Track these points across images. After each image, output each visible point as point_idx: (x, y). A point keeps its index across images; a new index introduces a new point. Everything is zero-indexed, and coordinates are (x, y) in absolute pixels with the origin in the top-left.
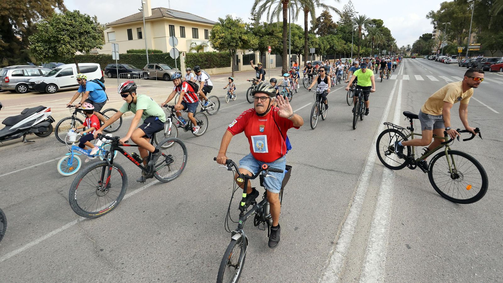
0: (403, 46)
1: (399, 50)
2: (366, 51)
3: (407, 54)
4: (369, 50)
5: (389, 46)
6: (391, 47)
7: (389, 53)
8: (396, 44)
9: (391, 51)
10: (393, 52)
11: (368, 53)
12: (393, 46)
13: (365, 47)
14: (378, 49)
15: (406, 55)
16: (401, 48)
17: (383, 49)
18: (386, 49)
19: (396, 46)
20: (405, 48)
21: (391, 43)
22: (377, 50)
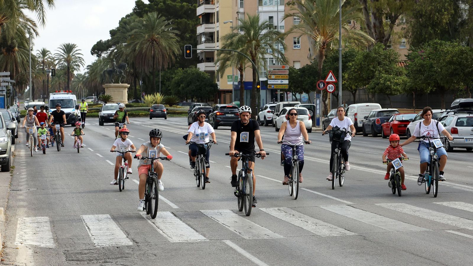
0: (44, 53)
3: (108, 93)
6: (11, 52)
15: (106, 99)
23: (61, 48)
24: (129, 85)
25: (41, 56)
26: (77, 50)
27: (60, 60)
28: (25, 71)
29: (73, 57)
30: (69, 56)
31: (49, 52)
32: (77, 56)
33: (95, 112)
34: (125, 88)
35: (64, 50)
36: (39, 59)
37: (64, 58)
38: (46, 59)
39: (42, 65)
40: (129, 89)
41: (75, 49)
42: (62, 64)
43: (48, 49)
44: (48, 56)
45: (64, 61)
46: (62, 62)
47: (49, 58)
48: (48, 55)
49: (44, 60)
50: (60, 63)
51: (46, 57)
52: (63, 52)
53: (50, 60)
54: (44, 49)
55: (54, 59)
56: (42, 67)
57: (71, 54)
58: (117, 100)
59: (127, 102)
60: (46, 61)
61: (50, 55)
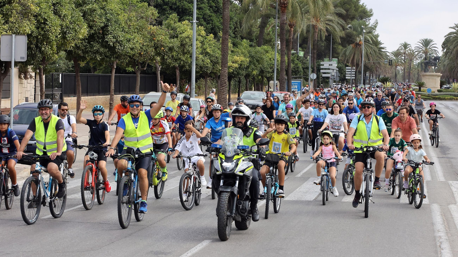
23: (421, 43)
24: (442, 75)
25: (403, 48)
26: (433, 44)
27: (420, 52)
28: (369, 61)
29: (430, 50)
30: (426, 49)
31: (409, 45)
32: (433, 49)
34: (438, 76)
35: (423, 44)
39: (404, 55)
42: (421, 55)
43: (408, 43)
44: (408, 49)
45: (423, 53)
46: (421, 54)
48: (408, 47)
49: (405, 51)
50: (419, 54)
51: (407, 50)
52: (422, 46)
53: (410, 51)
54: (405, 43)
55: (414, 51)
56: (404, 57)
57: (428, 47)
58: (431, 86)
59: (439, 88)
60: (407, 52)
61: (410, 48)
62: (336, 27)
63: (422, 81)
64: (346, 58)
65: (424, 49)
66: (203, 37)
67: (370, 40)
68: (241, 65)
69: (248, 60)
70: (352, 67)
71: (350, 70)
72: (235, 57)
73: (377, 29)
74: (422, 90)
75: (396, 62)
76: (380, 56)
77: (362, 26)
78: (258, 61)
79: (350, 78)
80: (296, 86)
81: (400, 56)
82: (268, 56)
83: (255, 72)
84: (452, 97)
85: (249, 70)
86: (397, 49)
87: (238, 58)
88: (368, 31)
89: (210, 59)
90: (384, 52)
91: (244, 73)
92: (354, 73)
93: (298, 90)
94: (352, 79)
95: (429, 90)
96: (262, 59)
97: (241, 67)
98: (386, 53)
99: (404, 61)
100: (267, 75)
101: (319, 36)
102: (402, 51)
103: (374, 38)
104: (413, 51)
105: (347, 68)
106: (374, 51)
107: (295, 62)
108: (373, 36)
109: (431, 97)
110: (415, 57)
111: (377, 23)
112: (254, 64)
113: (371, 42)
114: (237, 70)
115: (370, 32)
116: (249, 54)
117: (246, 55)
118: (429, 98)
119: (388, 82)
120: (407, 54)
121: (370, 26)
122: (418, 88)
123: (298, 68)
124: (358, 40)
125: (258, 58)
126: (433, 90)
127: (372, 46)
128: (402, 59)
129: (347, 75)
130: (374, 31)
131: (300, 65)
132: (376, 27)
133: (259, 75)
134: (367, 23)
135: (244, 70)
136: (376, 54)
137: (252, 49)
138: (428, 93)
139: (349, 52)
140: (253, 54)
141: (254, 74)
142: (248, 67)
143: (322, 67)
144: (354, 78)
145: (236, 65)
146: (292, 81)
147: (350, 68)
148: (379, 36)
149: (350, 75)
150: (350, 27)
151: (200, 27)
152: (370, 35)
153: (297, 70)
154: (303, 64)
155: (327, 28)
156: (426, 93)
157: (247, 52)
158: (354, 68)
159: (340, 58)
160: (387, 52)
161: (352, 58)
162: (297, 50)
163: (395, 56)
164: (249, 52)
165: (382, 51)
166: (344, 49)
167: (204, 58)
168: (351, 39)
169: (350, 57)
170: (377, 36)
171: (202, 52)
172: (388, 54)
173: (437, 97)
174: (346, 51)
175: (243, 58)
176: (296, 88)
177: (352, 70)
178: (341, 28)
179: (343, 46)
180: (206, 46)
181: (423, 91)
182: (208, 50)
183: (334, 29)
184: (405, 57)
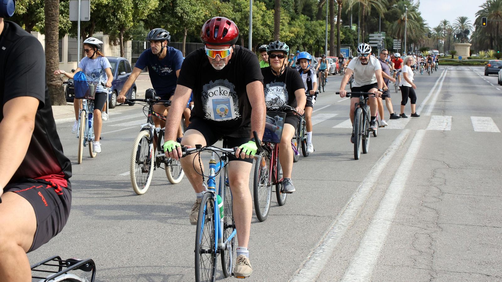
0: (445, 23)
1: (429, 35)
2: (310, 32)
3: (456, 49)
4: (320, 29)
5: (393, 17)
6: (403, 21)
7: (397, 44)
8: (418, 11)
9: (403, 38)
10: (410, 41)
11: (318, 42)
12: (409, 17)
13: (302, 17)
14: (354, 28)
15: (453, 54)
16: (438, 29)
17: (373, 30)
18: (384, 29)
19: (419, 20)
20: (450, 30)
21: (400, 8)
22: (350, 31)
23: (458, 20)
24: (471, 45)
25: (443, 24)
26: (468, 21)
27: (457, 28)
28: (412, 34)
29: (466, 26)
30: (462, 25)
31: (448, 22)
32: (468, 25)
33: (445, 62)
34: (468, 46)
35: (459, 21)
36: (441, 27)
37: (460, 26)
38: (447, 27)
39: (444, 30)
40: (471, 47)
41: (467, 21)
42: (458, 30)
43: (447, 20)
44: (448, 25)
45: (460, 28)
46: (458, 29)
47: (449, 26)
48: (448, 24)
49: (445, 27)
50: (457, 29)
51: (446, 26)
52: (459, 22)
53: (449, 27)
54: (445, 20)
55: (453, 27)
56: (443, 32)
57: (464, 24)
58: (462, 54)
59: (469, 55)
60: (446, 28)
61: (449, 24)
62: (380, 5)
63: (455, 50)
64: (393, 32)
65: (461, 25)
66: (264, 11)
67: (413, 17)
68: (298, 35)
69: (304, 31)
70: (398, 39)
71: (397, 42)
72: (293, 28)
73: (419, 8)
74: (454, 57)
75: (437, 36)
76: (422, 31)
77: (405, 5)
78: (313, 32)
79: (396, 48)
80: (345, 53)
81: (440, 31)
82: (323, 29)
83: (311, 42)
84: (479, 63)
85: (306, 39)
86: (437, 26)
87: (295, 29)
88: (411, 9)
89: (269, 29)
90: (426, 27)
91: (300, 41)
92: (400, 44)
93: (347, 56)
94: (399, 50)
95: (460, 58)
96: (317, 31)
97: (297, 36)
98: (428, 29)
99: (444, 35)
100: (322, 44)
101: (366, 12)
102: (442, 27)
103: (415, 15)
104: (451, 27)
105: (394, 40)
106: (416, 25)
107: (347, 34)
108: (416, 14)
109: (462, 63)
110: (453, 32)
111: (419, 3)
112: (310, 35)
113: (414, 19)
114: (294, 39)
115: (413, 10)
116: (305, 26)
117: (302, 27)
118: (460, 64)
119: (426, 51)
120: (446, 30)
121: (413, 5)
122: (451, 56)
123: (349, 39)
124: (402, 17)
125: (313, 30)
126: (463, 57)
127: (415, 22)
128: (442, 33)
129: (394, 46)
130: (417, 9)
131: (352, 37)
132: (418, 6)
133: (315, 44)
134: (411, 3)
135: (300, 40)
136: (418, 28)
137: (309, 23)
138: (459, 60)
139: (395, 27)
140: (309, 26)
141: (311, 44)
142: (304, 37)
143: (370, 38)
144: (400, 48)
145: (292, 35)
146: (341, 49)
147: (397, 40)
148: (421, 14)
149: (397, 46)
150: (396, 7)
151: (261, 3)
152: (413, 12)
153: (349, 41)
154: (354, 36)
155: (372, 5)
156: (458, 60)
157: (303, 25)
158: (400, 40)
159: (388, 32)
160: (429, 27)
161: (397, 31)
162: (350, 25)
163: (436, 31)
164: (305, 25)
165: (424, 27)
166: (392, 25)
167: (264, 29)
168: (396, 16)
169: (396, 31)
170: (419, 14)
171: (263, 24)
172: (430, 29)
173: (466, 63)
174: (392, 26)
175: (299, 29)
176: (345, 54)
177: (399, 42)
178: (384, 6)
179: (390, 22)
180: (267, 18)
181: (455, 59)
182: (268, 22)
183: (379, 6)
184: (445, 32)
